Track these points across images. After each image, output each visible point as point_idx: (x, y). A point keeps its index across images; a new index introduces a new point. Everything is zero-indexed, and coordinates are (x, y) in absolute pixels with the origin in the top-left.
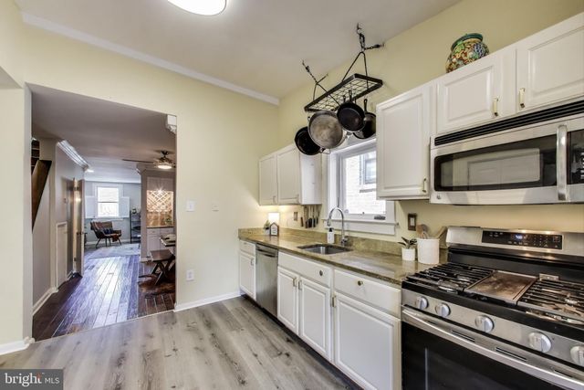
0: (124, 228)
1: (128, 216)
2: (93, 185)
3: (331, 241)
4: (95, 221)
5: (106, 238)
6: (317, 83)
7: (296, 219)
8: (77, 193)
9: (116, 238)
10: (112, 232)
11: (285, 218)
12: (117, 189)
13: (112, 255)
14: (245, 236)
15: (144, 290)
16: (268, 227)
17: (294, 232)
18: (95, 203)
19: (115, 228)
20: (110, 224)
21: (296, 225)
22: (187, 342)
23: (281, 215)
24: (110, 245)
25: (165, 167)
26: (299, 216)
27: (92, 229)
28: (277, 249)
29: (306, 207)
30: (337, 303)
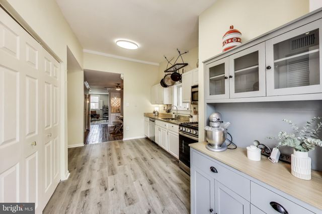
0: (101, 113)
1: (102, 108)
3: (174, 117)
5: (94, 117)
6: (169, 62)
7: (164, 110)
8: (87, 99)
9: (98, 118)
10: (96, 115)
11: (161, 109)
12: (98, 97)
13: (97, 124)
14: (146, 115)
15: (112, 135)
16: (154, 113)
17: (163, 114)
19: (97, 113)
20: (95, 111)
21: (165, 112)
22: (127, 147)
23: (159, 108)
24: (96, 121)
25: (119, 89)
26: (166, 108)
28: (155, 119)
29: (167, 105)
30: (169, 133)
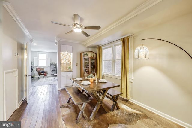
0: (49, 70)
1: (50, 66)
2: (37, 52)
4: (38, 67)
5: (42, 74)
9: (45, 75)
10: (45, 72)
12: (46, 55)
18: (38, 60)
19: (45, 70)
20: (43, 69)
24: (44, 78)
27: (37, 71)
